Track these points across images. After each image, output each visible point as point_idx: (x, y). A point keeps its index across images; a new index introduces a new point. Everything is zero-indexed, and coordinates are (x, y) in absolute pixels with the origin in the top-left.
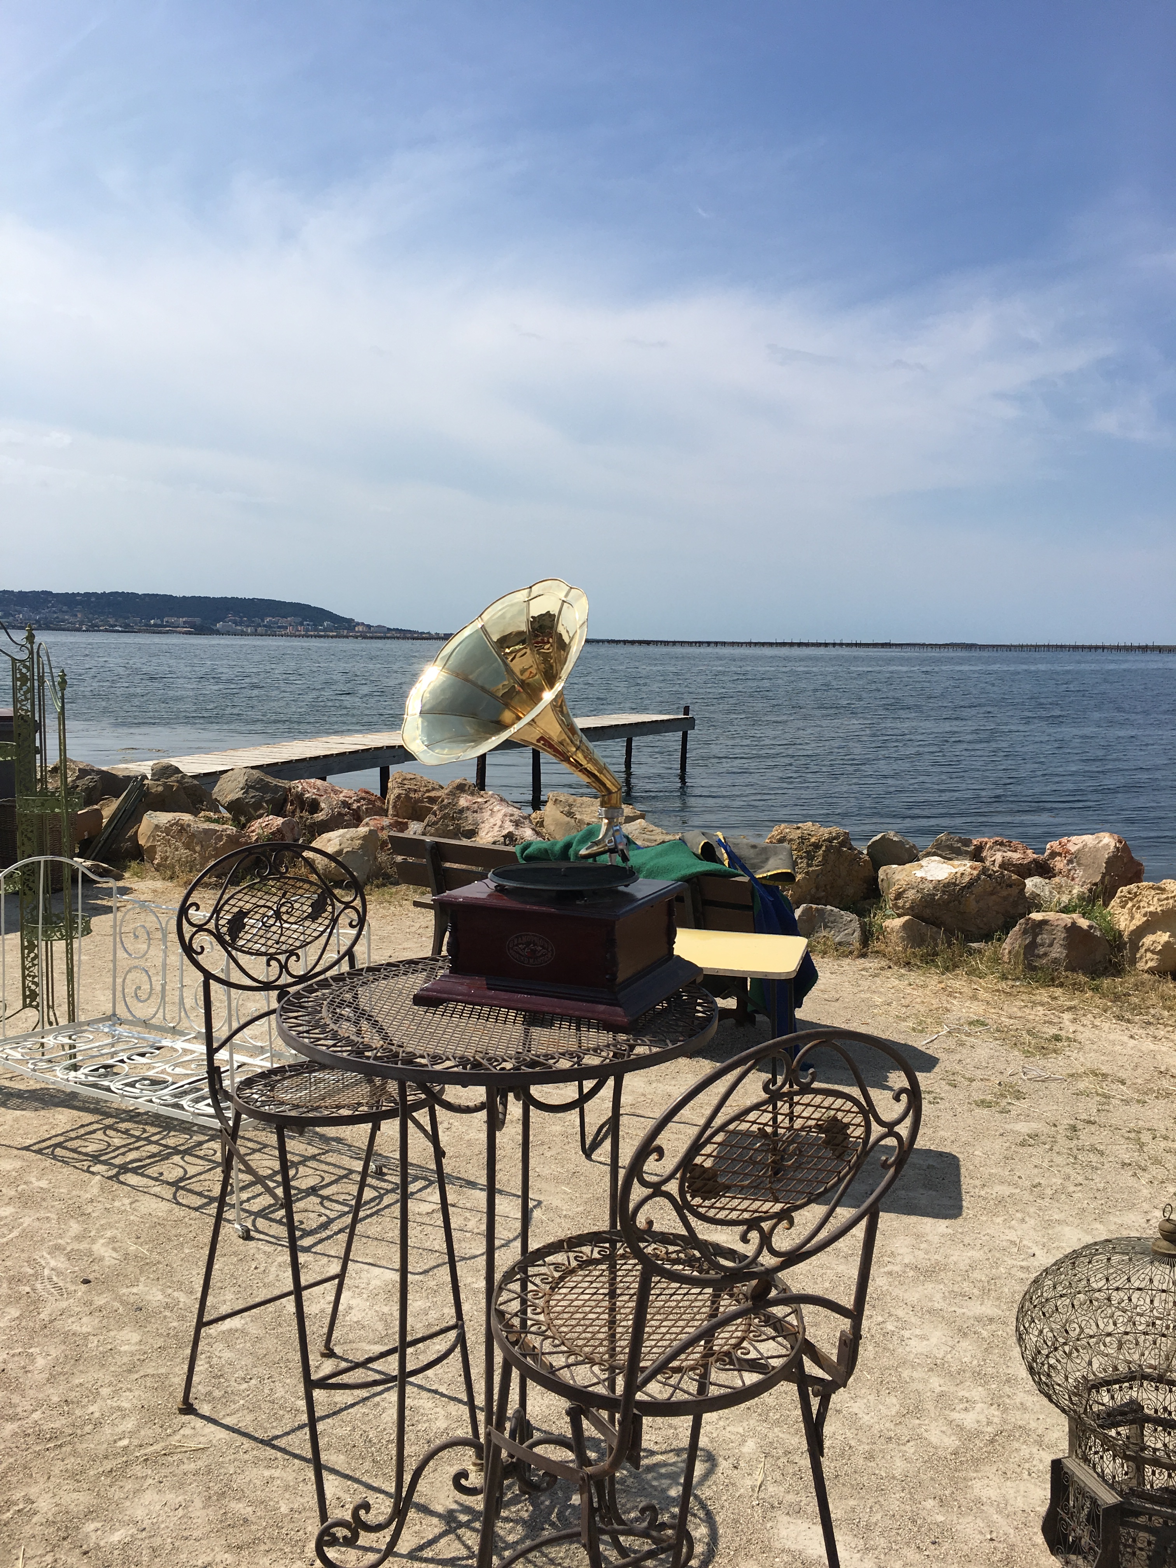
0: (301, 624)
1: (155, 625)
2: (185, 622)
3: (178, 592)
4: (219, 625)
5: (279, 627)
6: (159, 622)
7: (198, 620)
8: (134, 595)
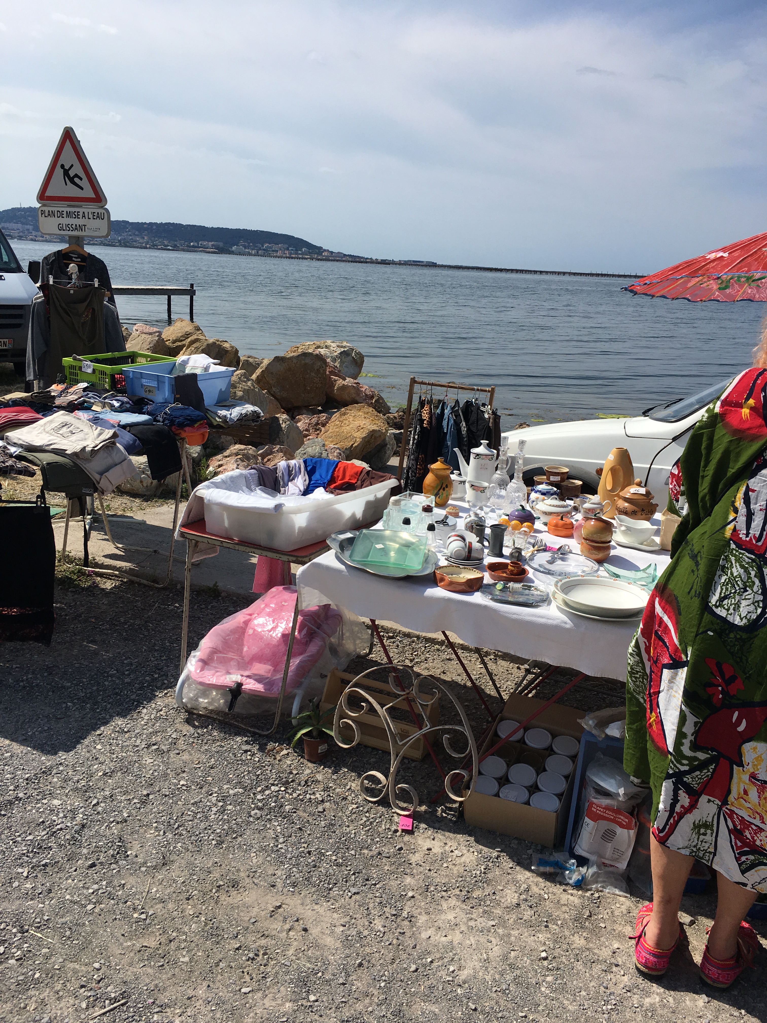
0: (288, 249)
1: (193, 246)
2: (212, 245)
3: (209, 224)
4: (234, 248)
5: (273, 251)
6: (196, 244)
7: (221, 244)
8: (180, 225)
